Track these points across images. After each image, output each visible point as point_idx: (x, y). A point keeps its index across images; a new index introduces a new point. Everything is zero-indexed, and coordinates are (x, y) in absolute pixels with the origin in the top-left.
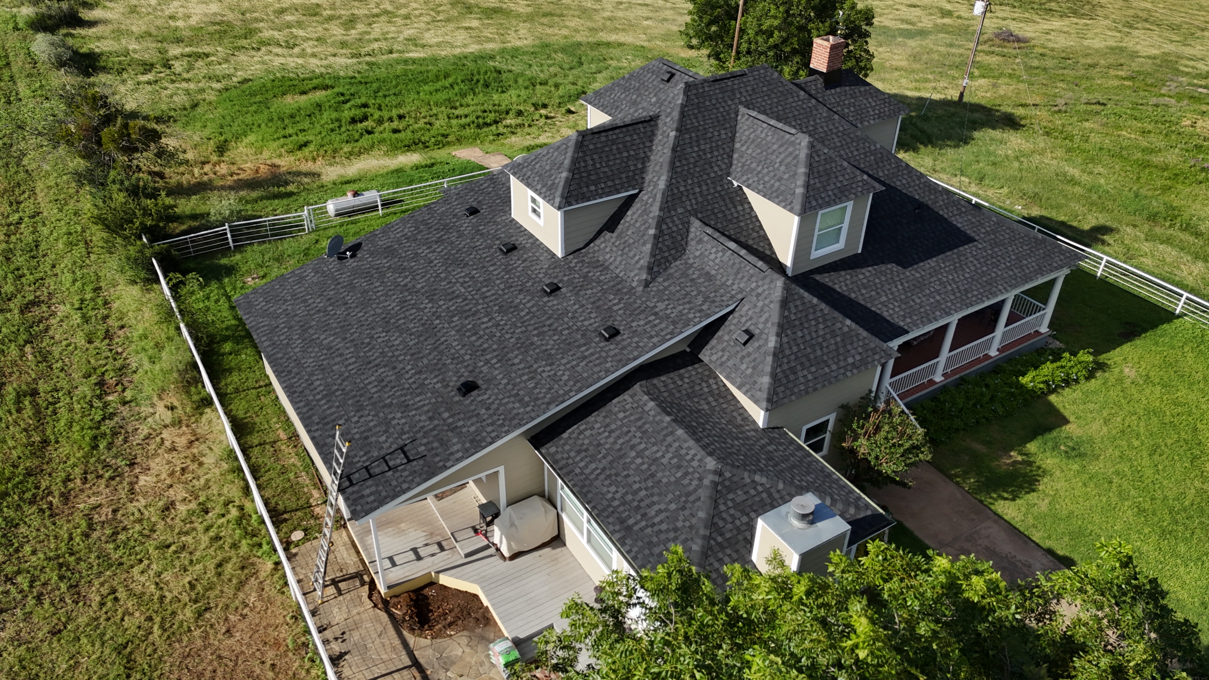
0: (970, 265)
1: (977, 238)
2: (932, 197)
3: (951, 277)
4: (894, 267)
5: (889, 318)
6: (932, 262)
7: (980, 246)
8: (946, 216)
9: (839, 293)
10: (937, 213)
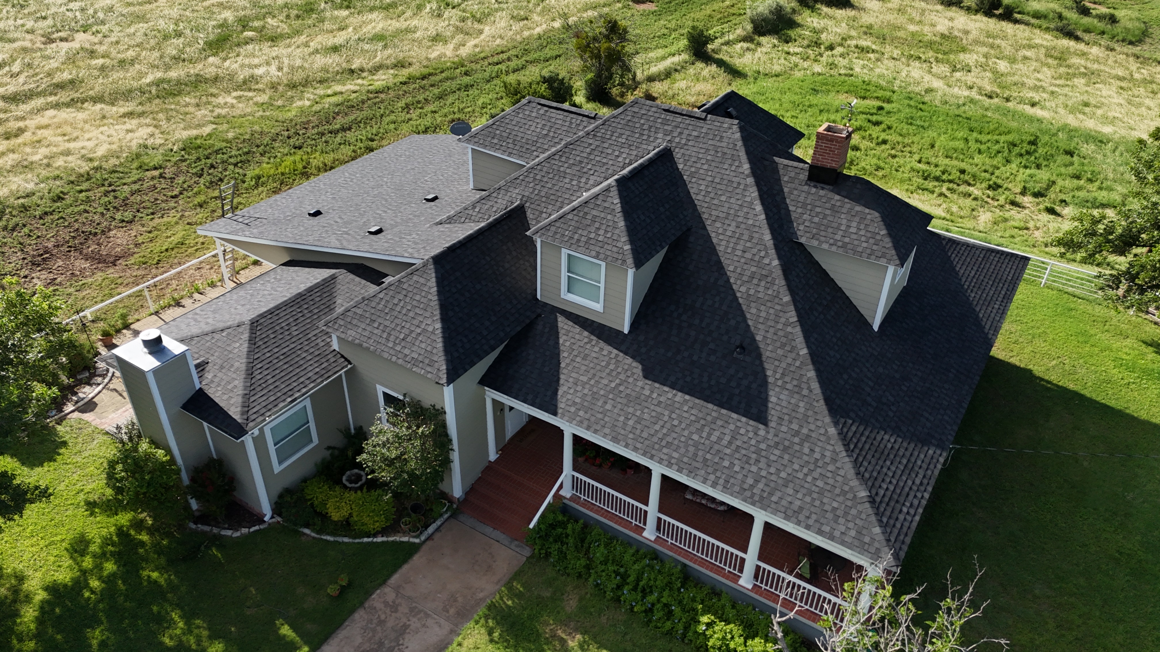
0: (717, 433)
1: (772, 424)
2: (780, 352)
3: (676, 423)
4: (637, 368)
5: (560, 393)
6: (680, 397)
7: (762, 433)
8: (771, 380)
9: (558, 343)
10: (764, 370)
